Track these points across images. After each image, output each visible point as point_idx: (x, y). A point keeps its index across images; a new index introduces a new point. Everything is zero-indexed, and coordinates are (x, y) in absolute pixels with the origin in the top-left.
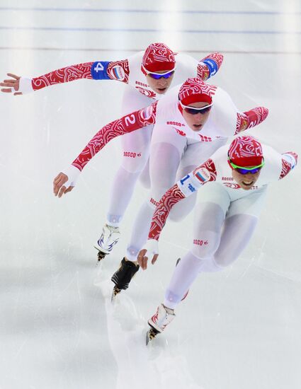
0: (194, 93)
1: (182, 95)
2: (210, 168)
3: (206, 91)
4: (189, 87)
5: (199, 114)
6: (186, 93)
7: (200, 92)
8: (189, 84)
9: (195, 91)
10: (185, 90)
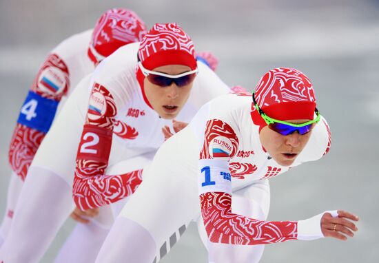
0: (165, 47)
1: (145, 52)
2: (227, 132)
3: (187, 46)
4: (157, 38)
5: (174, 85)
6: (150, 49)
7: (176, 47)
8: (156, 33)
9: (168, 45)
10: (149, 43)
